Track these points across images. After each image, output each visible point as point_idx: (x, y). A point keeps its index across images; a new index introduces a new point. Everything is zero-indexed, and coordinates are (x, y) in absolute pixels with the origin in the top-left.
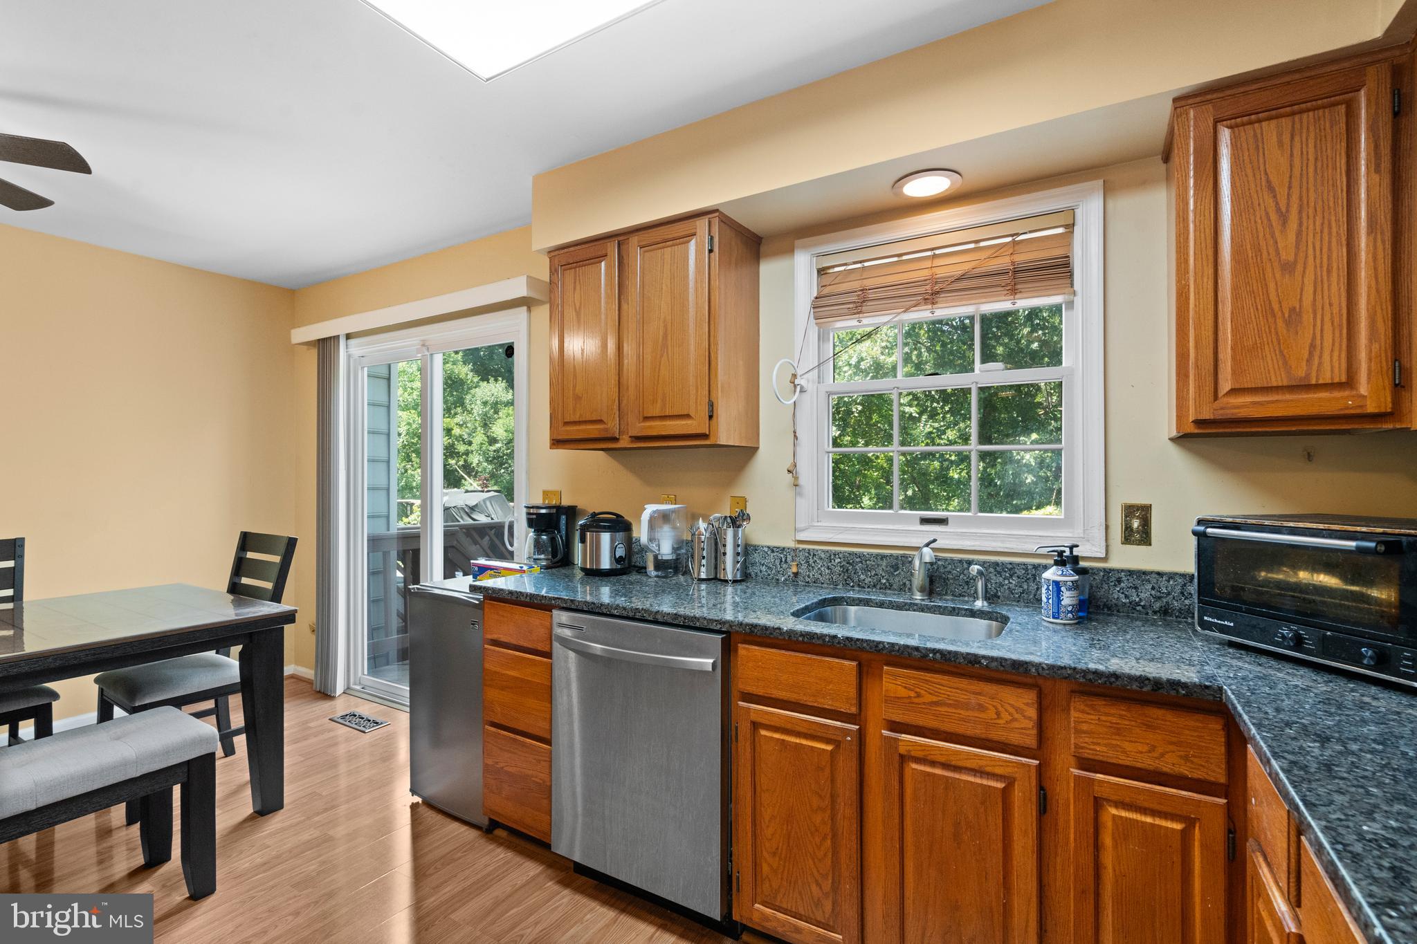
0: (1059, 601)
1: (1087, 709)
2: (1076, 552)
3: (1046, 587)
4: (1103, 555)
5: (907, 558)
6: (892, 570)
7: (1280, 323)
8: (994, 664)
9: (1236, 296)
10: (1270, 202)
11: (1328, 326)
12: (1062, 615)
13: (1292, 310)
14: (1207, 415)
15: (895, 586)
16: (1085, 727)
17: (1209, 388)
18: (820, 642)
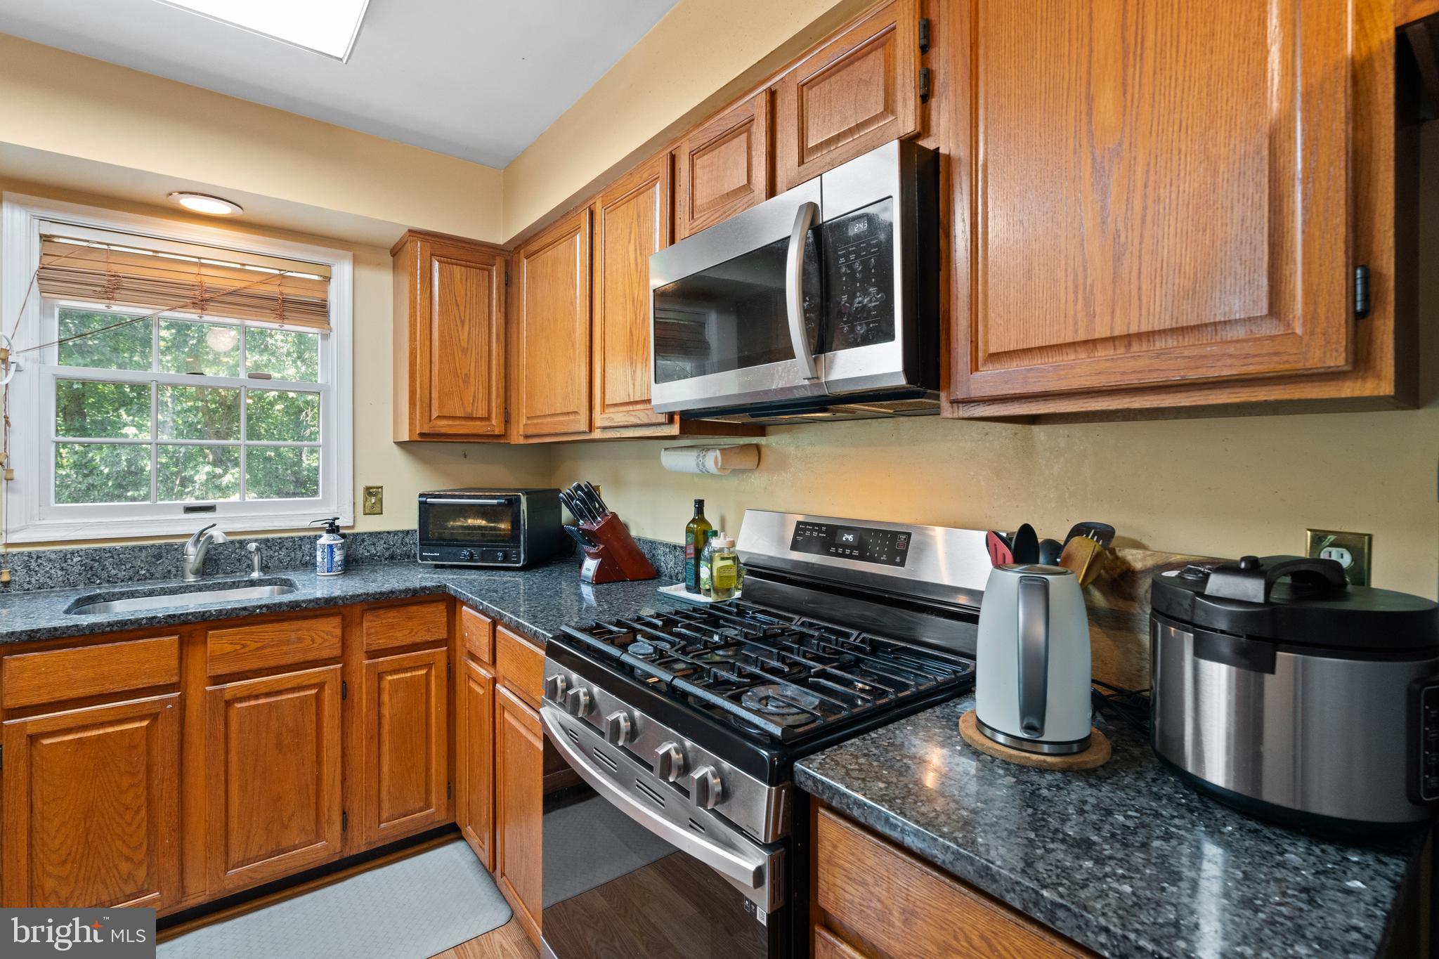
0: (332, 558)
1: (375, 619)
2: (337, 522)
3: (321, 550)
4: (352, 524)
5: (172, 545)
6: (153, 560)
7: (461, 381)
8: (311, 605)
9: (441, 363)
10: (456, 312)
11: (480, 387)
12: (334, 569)
13: (466, 375)
14: (426, 431)
15: (157, 575)
16: (373, 631)
17: (427, 414)
18: (136, 626)
